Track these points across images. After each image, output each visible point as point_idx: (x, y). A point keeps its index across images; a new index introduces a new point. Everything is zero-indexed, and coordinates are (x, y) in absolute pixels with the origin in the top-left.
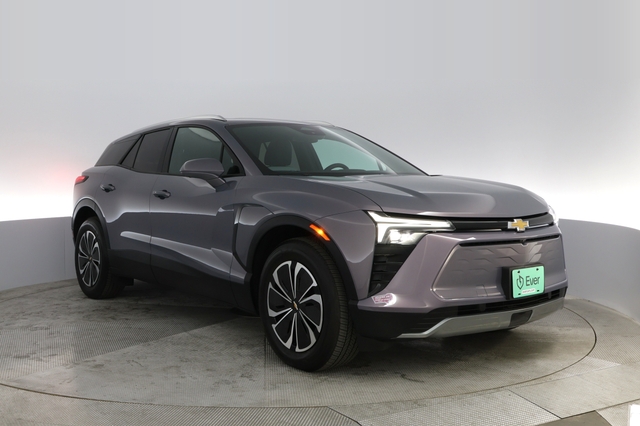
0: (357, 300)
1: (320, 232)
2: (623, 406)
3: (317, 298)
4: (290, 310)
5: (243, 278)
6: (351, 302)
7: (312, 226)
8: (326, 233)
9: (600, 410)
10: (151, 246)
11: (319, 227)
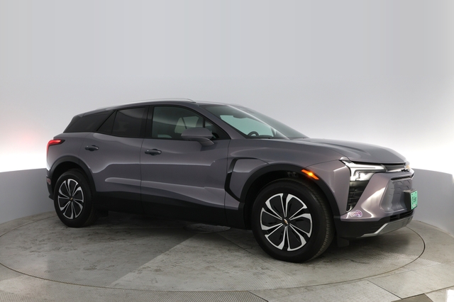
0: (340, 215)
1: (310, 174)
2: (442, 291)
3: (308, 216)
4: (281, 225)
5: (237, 207)
6: (335, 217)
7: (303, 171)
8: (315, 174)
9: (428, 293)
10: (140, 188)
11: (309, 171)
